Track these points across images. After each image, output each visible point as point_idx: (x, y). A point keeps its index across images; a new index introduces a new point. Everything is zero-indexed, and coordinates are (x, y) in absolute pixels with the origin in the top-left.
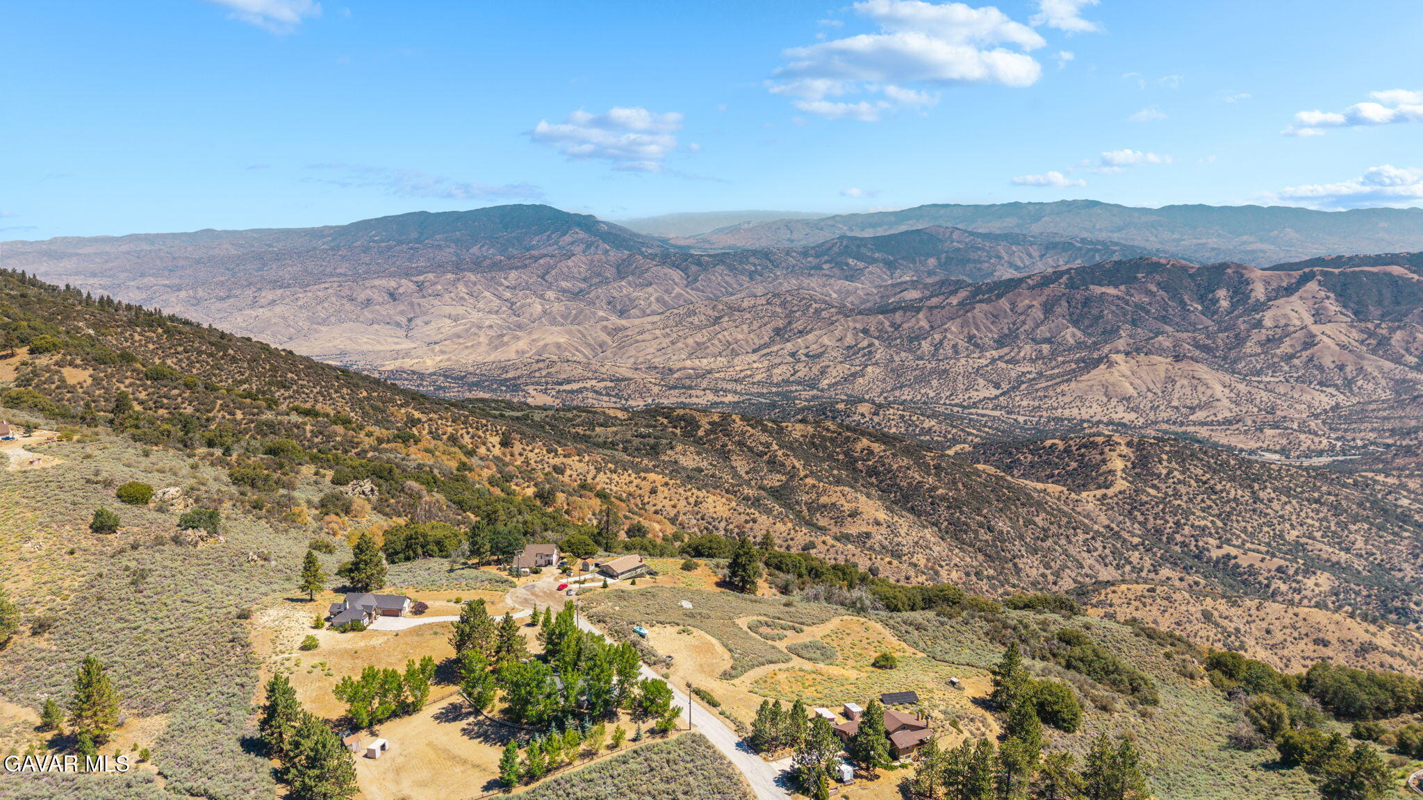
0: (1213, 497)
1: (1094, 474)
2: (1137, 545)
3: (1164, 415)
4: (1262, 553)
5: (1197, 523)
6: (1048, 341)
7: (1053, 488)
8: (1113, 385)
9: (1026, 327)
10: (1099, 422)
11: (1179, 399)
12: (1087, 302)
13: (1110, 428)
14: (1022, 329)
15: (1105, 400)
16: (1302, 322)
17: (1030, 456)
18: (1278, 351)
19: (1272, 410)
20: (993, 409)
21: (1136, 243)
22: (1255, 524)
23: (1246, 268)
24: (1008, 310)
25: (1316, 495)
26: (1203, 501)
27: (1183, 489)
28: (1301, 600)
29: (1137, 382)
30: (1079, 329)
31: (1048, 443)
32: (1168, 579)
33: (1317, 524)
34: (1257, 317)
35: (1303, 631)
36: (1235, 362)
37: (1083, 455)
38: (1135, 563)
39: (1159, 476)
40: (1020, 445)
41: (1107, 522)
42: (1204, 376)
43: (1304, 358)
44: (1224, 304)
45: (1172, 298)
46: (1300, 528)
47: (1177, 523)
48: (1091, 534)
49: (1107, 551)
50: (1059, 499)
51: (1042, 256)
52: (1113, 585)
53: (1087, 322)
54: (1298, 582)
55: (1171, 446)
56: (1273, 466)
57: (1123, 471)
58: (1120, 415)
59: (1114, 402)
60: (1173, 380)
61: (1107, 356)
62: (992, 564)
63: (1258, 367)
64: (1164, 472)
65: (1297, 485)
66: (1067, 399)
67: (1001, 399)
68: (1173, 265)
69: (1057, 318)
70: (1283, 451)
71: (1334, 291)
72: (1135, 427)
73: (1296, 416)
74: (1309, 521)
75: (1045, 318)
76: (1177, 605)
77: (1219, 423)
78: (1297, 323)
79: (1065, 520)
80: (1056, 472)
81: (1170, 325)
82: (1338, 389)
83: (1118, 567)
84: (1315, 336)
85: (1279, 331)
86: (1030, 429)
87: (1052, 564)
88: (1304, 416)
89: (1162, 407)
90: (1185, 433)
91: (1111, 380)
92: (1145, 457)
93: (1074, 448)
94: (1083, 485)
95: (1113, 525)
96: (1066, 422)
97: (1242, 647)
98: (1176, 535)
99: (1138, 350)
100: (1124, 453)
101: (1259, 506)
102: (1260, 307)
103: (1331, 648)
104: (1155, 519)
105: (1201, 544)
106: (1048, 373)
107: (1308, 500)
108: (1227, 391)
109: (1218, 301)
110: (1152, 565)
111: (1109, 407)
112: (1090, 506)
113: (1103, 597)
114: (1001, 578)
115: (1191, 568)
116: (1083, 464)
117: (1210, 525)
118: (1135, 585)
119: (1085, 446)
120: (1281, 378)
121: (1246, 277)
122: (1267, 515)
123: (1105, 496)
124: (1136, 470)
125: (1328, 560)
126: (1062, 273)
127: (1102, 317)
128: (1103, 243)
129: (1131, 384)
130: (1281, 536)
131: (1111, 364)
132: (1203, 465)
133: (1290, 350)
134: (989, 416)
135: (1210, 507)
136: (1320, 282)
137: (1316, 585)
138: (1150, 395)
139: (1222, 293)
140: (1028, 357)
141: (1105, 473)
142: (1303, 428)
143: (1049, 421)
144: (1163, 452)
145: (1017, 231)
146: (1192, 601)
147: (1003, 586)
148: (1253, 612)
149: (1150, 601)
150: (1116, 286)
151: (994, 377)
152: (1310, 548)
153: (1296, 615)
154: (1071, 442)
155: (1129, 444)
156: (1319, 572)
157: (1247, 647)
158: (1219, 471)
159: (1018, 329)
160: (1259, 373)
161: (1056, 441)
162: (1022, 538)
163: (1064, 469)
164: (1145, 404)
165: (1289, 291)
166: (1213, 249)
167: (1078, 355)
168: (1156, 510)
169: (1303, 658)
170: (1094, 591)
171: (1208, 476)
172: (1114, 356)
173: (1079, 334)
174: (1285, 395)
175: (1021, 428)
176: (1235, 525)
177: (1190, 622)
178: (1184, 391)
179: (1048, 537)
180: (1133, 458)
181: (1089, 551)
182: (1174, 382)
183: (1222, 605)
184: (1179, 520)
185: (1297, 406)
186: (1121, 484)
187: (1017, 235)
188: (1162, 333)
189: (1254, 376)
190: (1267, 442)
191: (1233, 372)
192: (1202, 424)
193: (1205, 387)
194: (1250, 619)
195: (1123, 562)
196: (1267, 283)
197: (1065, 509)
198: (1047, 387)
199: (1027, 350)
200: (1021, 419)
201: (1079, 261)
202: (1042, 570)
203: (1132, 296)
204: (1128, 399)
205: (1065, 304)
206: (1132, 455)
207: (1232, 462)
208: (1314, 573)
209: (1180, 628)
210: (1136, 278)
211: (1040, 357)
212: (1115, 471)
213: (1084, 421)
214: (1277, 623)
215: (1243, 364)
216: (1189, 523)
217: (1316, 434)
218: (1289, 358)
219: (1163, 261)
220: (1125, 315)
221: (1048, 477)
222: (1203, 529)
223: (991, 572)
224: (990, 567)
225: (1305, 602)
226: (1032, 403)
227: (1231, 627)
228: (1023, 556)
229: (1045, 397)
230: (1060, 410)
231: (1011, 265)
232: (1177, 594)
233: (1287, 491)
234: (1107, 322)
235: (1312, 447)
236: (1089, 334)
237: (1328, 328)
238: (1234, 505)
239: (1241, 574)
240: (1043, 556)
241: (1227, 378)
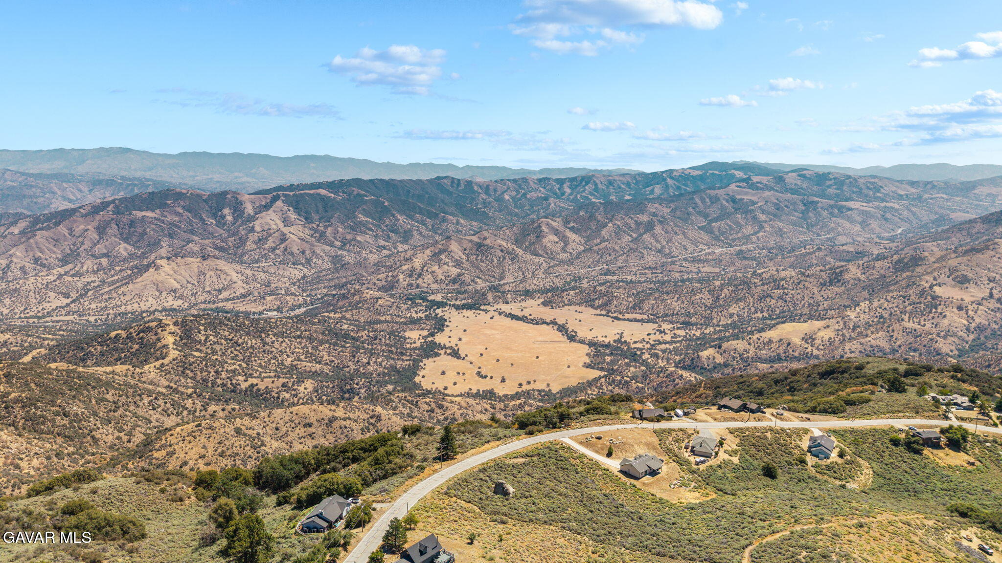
0: (238, 348)
1: (152, 350)
2: (191, 394)
3: (201, 298)
4: (272, 378)
5: (229, 369)
6: (106, 255)
7: (119, 368)
8: (162, 282)
9: (85, 246)
10: (155, 311)
11: (210, 285)
12: (132, 224)
13: (164, 314)
14: (82, 249)
15: (157, 294)
16: (277, 226)
17: (100, 347)
18: (266, 246)
19: (268, 285)
20: (66, 315)
21: (164, 179)
22: (266, 360)
23: (239, 194)
24: (67, 234)
25: (298, 333)
26: (232, 352)
27: (217, 347)
28: (298, 401)
29: (179, 277)
30: (130, 244)
31: (113, 334)
32: (215, 412)
33: (301, 351)
34: (251, 225)
35: (297, 422)
36: (242, 256)
37: (142, 338)
38: (190, 408)
39: (200, 342)
40: (90, 340)
41: (167, 384)
42: (224, 268)
43: (282, 249)
44: (229, 218)
45: (195, 216)
46: (292, 356)
47: (217, 372)
48: (154, 396)
49: (168, 405)
50: (126, 376)
51: (90, 191)
52: (170, 430)
53: (135, 239)
54: (295, 390)
55: (205, 319)
56: (272, 320)
57: (174, 343)
58: (170, 303)
59: (164, 294)
60: (204, 273)
61: (153, 262)
62: (71, 443)
63: (256, 257)
64: (203, 338)
65: (287, 330)
66: (128, 298)
67: (72, 305)
68: (191, 194)
69: (110, 238)
70: (279, 309)
71: (292, 206)
72: (182, 310)
73: (283, 285)
74: (297, 350)
75: (100, 238)
76: (217, 430)
77: (238, 298)
78: (275, 227)
79: (131, 391)
80: (123, 355)
81: (197, 236)
82: (303, 266)
83: (178, 414)
84: (286, 234)
85: (265, 233)
86: (100, 326)
87: (125, 427)
88: (287, 285)
89: (199, 293)
90: (217, 308)
91: (160, 279)
92: (188, 331)
93: (134, 334)
94: (145, 361)
95: (172, 385)
96: (130, 315)
97: (263, 444)
98: (217, 380)
99: (176, 255)
100: (173, 331)
101: (267, 347)
102: (251, 219)
103: (313, 426)
104: (201, 372)
105: (234, 382)
106: (109, 280)
107: (295, 337)
108: (240, 275)
109: (225, 216)
110: (202, 405)
111: (161, 298)
112: (153, 375)
113: (164, 441)
114: (81, 451)
115: (230, 400)
116: (142, 345)
117: (238, 368)
118: (187, 425)
119: (143, 331)
120: (271, 263)
121: (240, 199)
122: (272, 352)
123: (162, 365)
124: (183, 341)
125: (310, 371)
126: (107, 204)
127: (146, 234)
128: (139, 179)
129: (175, 280)
130: (282, 364)
131: (158, 268)
132: (229, 328)
133: (273, 245)
134: (63, 321)
135: (237, 355)
136: (283, 201)
137: (305, 389)
138: (190, 286)
139: (226, 211)
140: (91, 270)
141: (160, 348)
142: (288, 293)
143: (116, 316)
144: (200, 324)
145: (66, 171)
146: (227, 424)
147: (83, 457)
148: (267, 419)
149: (198, 433)
150: (153, 211)
151: (64, 289)
152: (299, 367)
153: (291, 413)
154: (131, 330)
155: (176, 324)
156: (305, 381)
157: (266, 443)
158: (239, 330)
159: (78, 249)
160: (257, 261)
161: (120, 332)
162: (95, 414)
163: (128, 351)
164: (187, 293)
165: (267, 207)
166: (218, 182)
167: (131, 264)
168: (201, 366)
169: (300, 438)
170: (156, 439)
171: (233, 335)
172: (159, 261)
173: (129, 247)
174: (275, 273)
175: (92, 326)
176: (254, 363)
177: (227, 439)
178: (212, 279)
179: (118, 408)
180: (180, 333)
181: (154, 409)
182: (204, 274)
183: (247, 421)
184: (217, 369)
185: (282, 279)
186: (173, 354)
187: (67, 174)
188: (192, 241)
189: (255, 263)
190: (268, 305)
191: (242, 263)
192: (228, 300)
193: (225, 275)
194: (265, 424)
195: (181, 409)
196: (253, 203)
197: (132, 382)
198: (110, 291)
199: (89, 264)
200: (92, 319)
201: (122, 193)
202: (117, 434)
203: (166, 217)
204: (175, 291)
205: (114, 226)
206: (178, 331)
207: (247, 323)
208: (303, 382)
209: (222, 445)
210: (166, 204)
211: (101, 268)
212: (168, 345)
213: (144, 312)
214: (281, 421)
215: (247, 257)
216: (225, 369)
217: (296, 295)
218: (273, 250)
219: (184, 191)
220: (163, 231)
221: (116, 360)
222: (234, 371)
223: (71, 449)
224: (70, 446)
225: (301, 401)
226: (99, 305)
227: (253, 433)
228: (98, 428)
229: (110, 298)
230: (123, 307)
231: (64, 198)
232: (217, 422)
233: (282, 335)
234: (151, 237)
235: (295, 303)
236: (138, 247)
237: (292, 229)
238: (252, 351)
239: (261, 395)
240: (116, 423)
241: (238, 267)
